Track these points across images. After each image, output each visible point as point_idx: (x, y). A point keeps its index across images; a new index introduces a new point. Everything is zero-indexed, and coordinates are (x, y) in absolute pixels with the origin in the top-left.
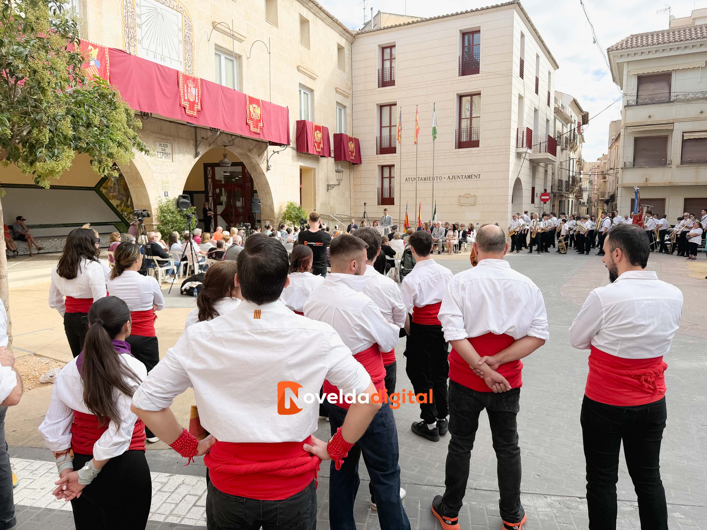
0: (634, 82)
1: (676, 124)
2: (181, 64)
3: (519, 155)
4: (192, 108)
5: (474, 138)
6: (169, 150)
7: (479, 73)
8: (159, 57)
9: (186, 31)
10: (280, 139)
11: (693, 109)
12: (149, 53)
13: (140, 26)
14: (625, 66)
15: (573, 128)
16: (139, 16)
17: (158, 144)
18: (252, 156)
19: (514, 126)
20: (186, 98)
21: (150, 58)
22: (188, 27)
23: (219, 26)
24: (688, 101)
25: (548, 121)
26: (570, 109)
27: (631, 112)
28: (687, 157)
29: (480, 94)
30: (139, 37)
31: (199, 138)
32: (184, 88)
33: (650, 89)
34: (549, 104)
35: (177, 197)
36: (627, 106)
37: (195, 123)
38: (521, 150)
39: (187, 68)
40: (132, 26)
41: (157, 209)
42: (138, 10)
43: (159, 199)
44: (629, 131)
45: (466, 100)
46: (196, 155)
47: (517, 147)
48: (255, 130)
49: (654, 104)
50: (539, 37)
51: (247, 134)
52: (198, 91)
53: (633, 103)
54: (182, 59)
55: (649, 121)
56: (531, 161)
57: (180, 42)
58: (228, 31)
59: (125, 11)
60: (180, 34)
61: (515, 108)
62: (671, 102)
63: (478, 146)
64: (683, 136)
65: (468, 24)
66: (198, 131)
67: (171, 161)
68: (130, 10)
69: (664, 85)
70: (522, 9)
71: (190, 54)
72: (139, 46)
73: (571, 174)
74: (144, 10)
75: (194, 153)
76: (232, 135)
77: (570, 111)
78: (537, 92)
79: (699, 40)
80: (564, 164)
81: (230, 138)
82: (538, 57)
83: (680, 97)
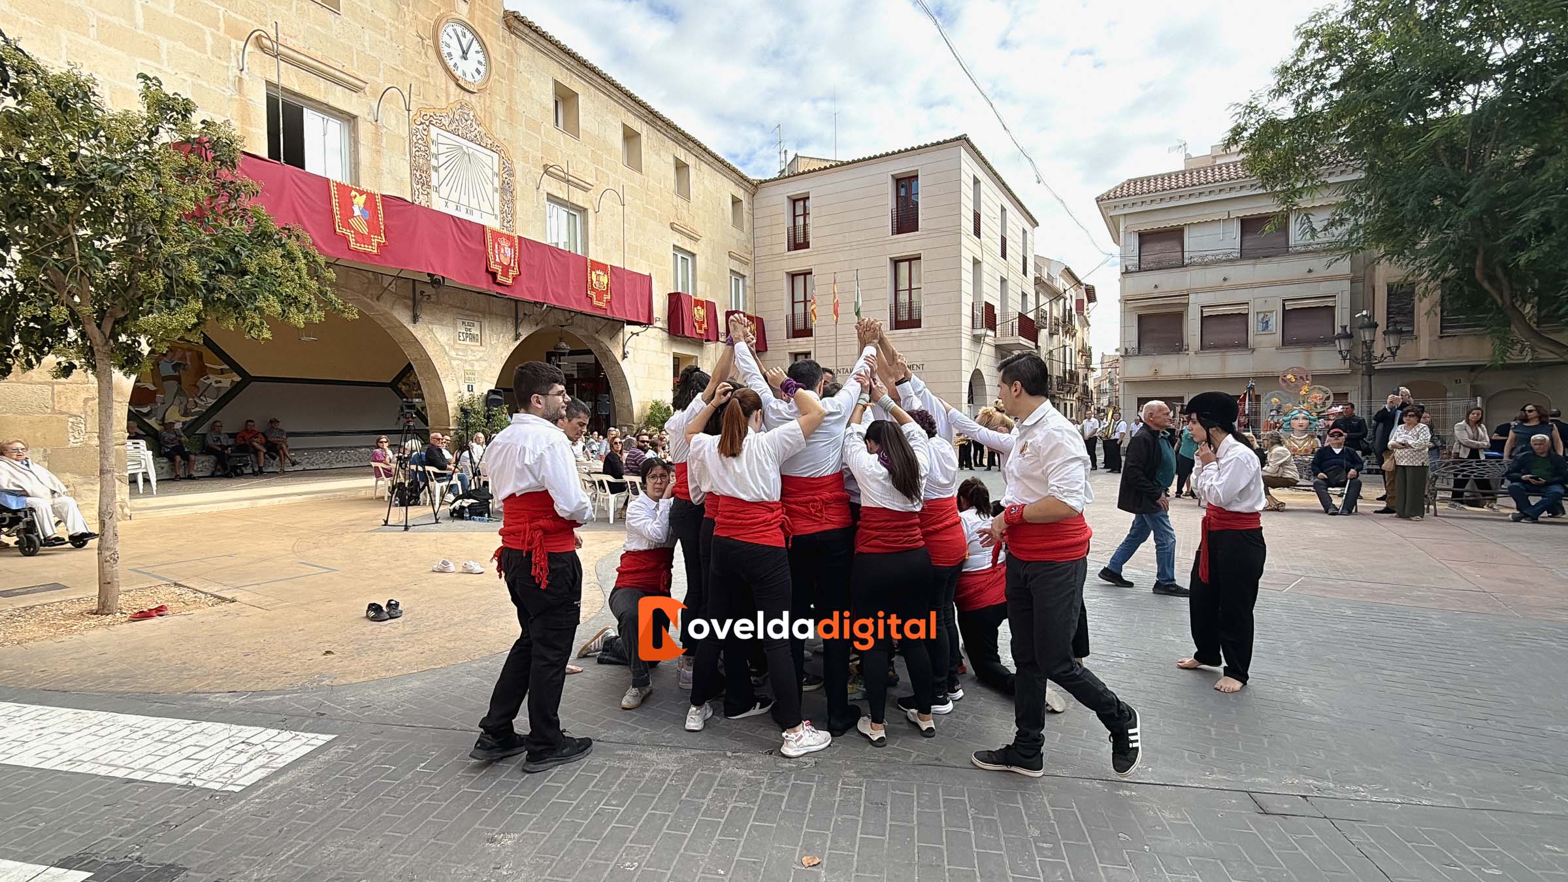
0: (1134, 241)
1: (1191, 296)
2: (496, 218)
3: (977, 339)
4: (505, 274)
5: (915, 317)
6: (475, 331)
7: (917, 230)
8: (463, 209)
9: (505, 176)
10: (638, 317)
11: (1213, 276)
12: (450, 204)
13: (436, 169)
14: (1122, 220)
15: (1068, 307)
16: (436, 157)
17: (459, 322)
18: (600, 338)
19: (967, 300)
20: (498, 260)
21: (451, 211)
22: (507, 170)
23: (551, 169)
24: (1206, 265)
25: (1024, 295)
26: (1062, 281)
27: (1130, 280)
28: (1210, 339)
29: (920, 258)
30: (434, 182)
31: (521, 315)
32: (494, 248)
33: (1156, 250)
34: (1025, 273)
35: (486, 393)
36: (1126, 272)
37: (509, 294)
38: (978, 332)
39: (505, 224)
40: (425, 169)
41: (456, 409)
42: (434, 149)
43: (460, 395)
44: (1129, 306)
45: (904, 266)
46: (517, 337)
47: (973, 328)
48: (600, 304)
49: (1160, 269)
50: (1004, 184)
51: (588, 310)
52: (515, 252)
53: (1133, 269)
54: (497, 212)
55: (1156, 293)
56: (997, 347)
57: (496, 190)
58: (563, 174)
59: (414, 150)
60: (496, 180)
61: (967, 276)
62: (1183, 265)
63: (920, 326)
64: (1202, 311)
65: (902, 167)
66: (519, 304)
67: (479, 344)
68: (423, 148)
69: (1174, 244)
70: (973, 147)
71: (510, 205)
72: (434, 195)
73: (1068, 368)
74: (442, 149)
75: (513, 334)
76: (570, 311)
77: (1061, 283)
78: (1004, 255)
79: (1217, 184)
80: (1055, 353)
81: (567, 315)
82: (1003, 210)
83: (1195, 259)
